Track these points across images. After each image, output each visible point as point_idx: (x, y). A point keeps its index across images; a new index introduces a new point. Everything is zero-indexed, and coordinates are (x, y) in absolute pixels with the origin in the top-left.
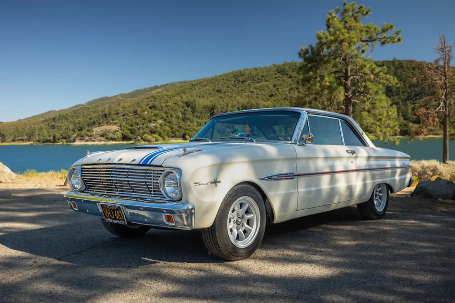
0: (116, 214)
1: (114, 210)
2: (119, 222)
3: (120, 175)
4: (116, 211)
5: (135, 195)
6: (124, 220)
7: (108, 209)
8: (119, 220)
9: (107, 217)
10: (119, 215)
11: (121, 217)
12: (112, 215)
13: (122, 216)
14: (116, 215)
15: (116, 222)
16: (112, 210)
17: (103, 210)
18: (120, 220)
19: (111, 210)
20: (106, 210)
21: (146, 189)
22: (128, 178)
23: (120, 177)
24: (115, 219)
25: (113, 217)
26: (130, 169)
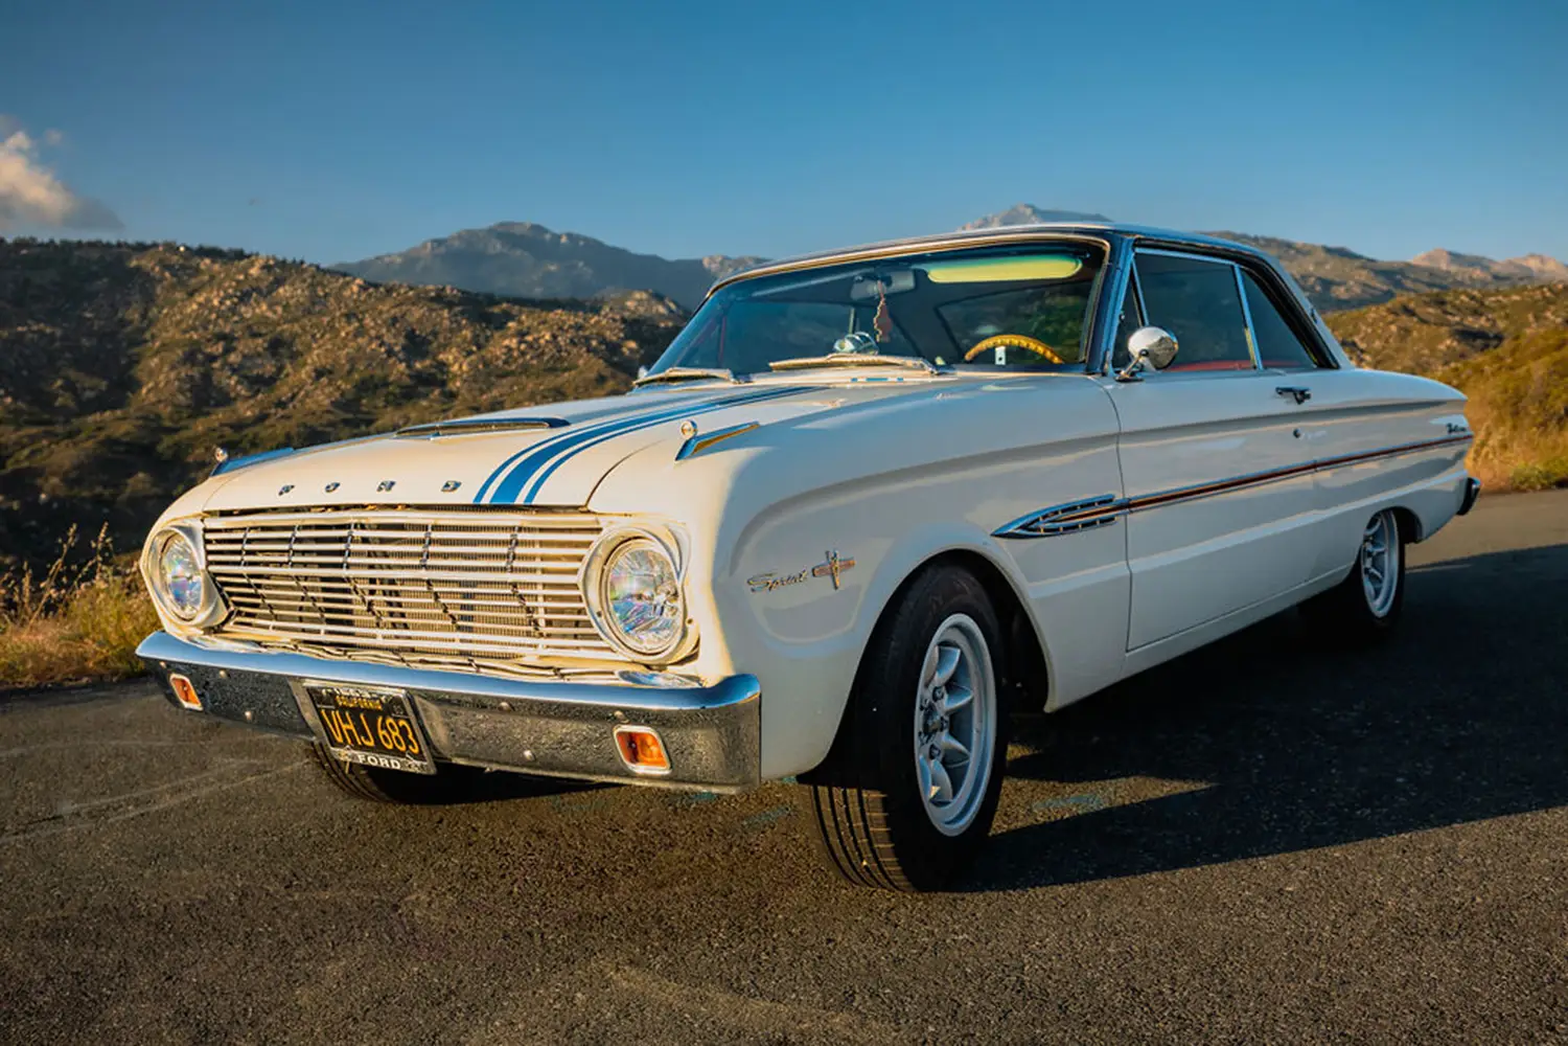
0: (384, 727)
1: (372, 715)
2: (395, 764)
3: (385, 555)
4: (380, 719)
5: (462, 641)
6: (419, 756)
7: (343, 709)
8: (396, 753)
9: (340, 739)
10: (396, 734)
11: (408, 743)
12: (361, 731)
13: (410, 736)
14: (381, 733)
15: (384, 762)
16: (363, 710)
17: (318, 711)
18: (402, 754)
19: (355, 711)
20: (336, 714)
21: (514, 615)
22: (427, 567)
23: (389, 567)
24: (379, 748)
25: (371, 743)
26: (436, 528)
